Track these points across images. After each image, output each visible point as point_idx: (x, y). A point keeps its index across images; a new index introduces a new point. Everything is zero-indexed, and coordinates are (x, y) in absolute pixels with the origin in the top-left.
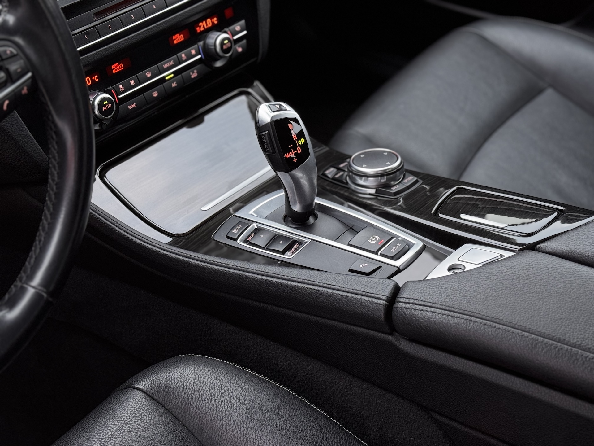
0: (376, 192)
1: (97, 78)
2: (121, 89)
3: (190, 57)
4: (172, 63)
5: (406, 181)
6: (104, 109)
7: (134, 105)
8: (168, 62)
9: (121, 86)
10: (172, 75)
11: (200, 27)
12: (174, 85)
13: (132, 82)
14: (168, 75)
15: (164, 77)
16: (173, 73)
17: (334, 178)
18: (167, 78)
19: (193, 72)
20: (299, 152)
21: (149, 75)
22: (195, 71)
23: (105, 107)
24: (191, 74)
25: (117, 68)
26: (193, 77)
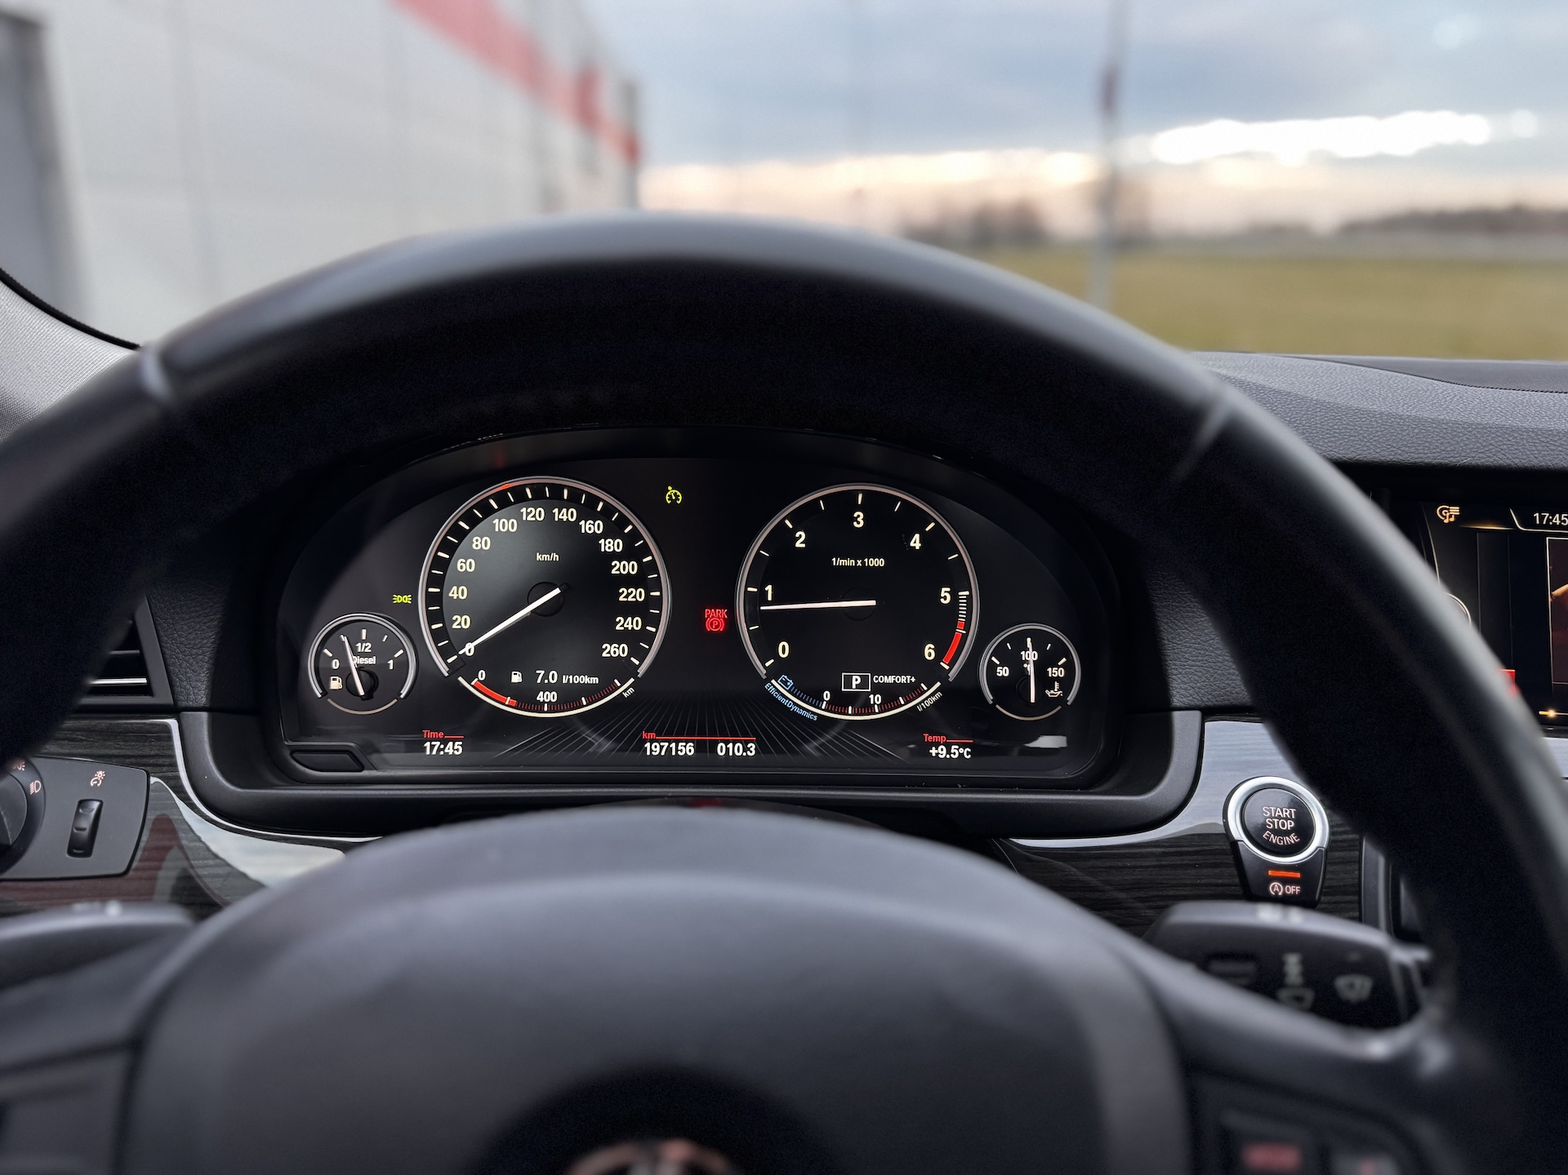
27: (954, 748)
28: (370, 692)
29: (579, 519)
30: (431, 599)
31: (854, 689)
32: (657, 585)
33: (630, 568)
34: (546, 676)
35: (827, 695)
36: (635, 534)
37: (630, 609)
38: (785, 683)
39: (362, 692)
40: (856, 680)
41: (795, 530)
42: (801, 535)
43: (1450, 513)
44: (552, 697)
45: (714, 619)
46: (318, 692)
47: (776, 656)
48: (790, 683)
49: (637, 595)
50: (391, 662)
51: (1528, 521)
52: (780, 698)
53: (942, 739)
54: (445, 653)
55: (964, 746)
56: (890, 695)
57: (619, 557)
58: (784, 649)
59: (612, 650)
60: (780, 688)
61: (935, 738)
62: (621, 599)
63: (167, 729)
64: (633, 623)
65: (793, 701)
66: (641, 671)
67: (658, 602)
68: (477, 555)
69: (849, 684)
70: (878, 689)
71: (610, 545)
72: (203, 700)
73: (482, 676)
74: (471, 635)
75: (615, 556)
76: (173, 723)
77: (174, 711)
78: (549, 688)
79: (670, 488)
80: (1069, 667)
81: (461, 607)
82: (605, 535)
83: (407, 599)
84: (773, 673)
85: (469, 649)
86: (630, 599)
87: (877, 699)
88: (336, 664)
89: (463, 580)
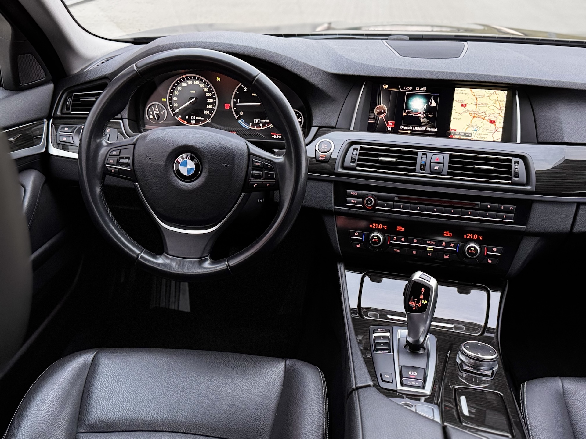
0: (460, 364)
1: (386, 228)
3: (448, 246)
4: (433, 243)
6: (373, 240)
7: (398, 251)
8: (432, 241)
9: (395, 238)
10: (433, 250)
11: (467, 236)
12: (430, 254)
13: (403, 239)
14: (430, 248)
15: (427, 248)
16: (434, 248)
18: (428, 249)
19: (446, 255)
20: (419, 306)
21: (415, 241)
22: (448, 256)
23: (375, 239)
24: (445, 255)
25: (400, 229)
26: (445, 257)
27: (277, 136)
28: (158, 118)
29: (199, 84)
30: (170, 100)
31: (257, 123)
32: (215, 98)
33: (210, 94)
34: (193, 117)
35: (251, 124)
36: (210, 88)
37: (210, 104)
38: (242, 121)
39: (156, 119)
40: (257, 120)
41: (244, 87)
42: (246, 88)
43: (386, 86)
44: (194, 122)
45: (227, 107)
46: (148, 118)
47: (240, 115)
48: (243, 121)
49: (211, 100)
50: (162, 113)
51: (403, 88)
52: (241, 124)
53: (275, 134)
54: (172, 111)
55: (279, 136)
56: (264, 124)
57: (208, 92)
58: (241, 113)
59: (206, 112)
60: (241, 122)
61: (273, 134)
62: (208, 101)
63: (119, 123)
64: (210, 107)
65: (244, 125)
66: (212, 117)
67: (215, 102)
68: (179, 91)
69: (255, 122)
70: (261, 122)
71: (206, 89)
72: (127, 117)
73: (180, 116)
74: (177, 108)
75: (207, 92)
76: (121, 121)
77: (121, 119)
78: (193, 120)
79: (218, 77)
80: (301, 119)
81: (176, 102)
82: (205, 87)
83: (165, 100)
84: (239, 118)
85: (177, 111)
86: (210, 101)
87: (261, 125)
88: (151, 113)
89: (176, 96)
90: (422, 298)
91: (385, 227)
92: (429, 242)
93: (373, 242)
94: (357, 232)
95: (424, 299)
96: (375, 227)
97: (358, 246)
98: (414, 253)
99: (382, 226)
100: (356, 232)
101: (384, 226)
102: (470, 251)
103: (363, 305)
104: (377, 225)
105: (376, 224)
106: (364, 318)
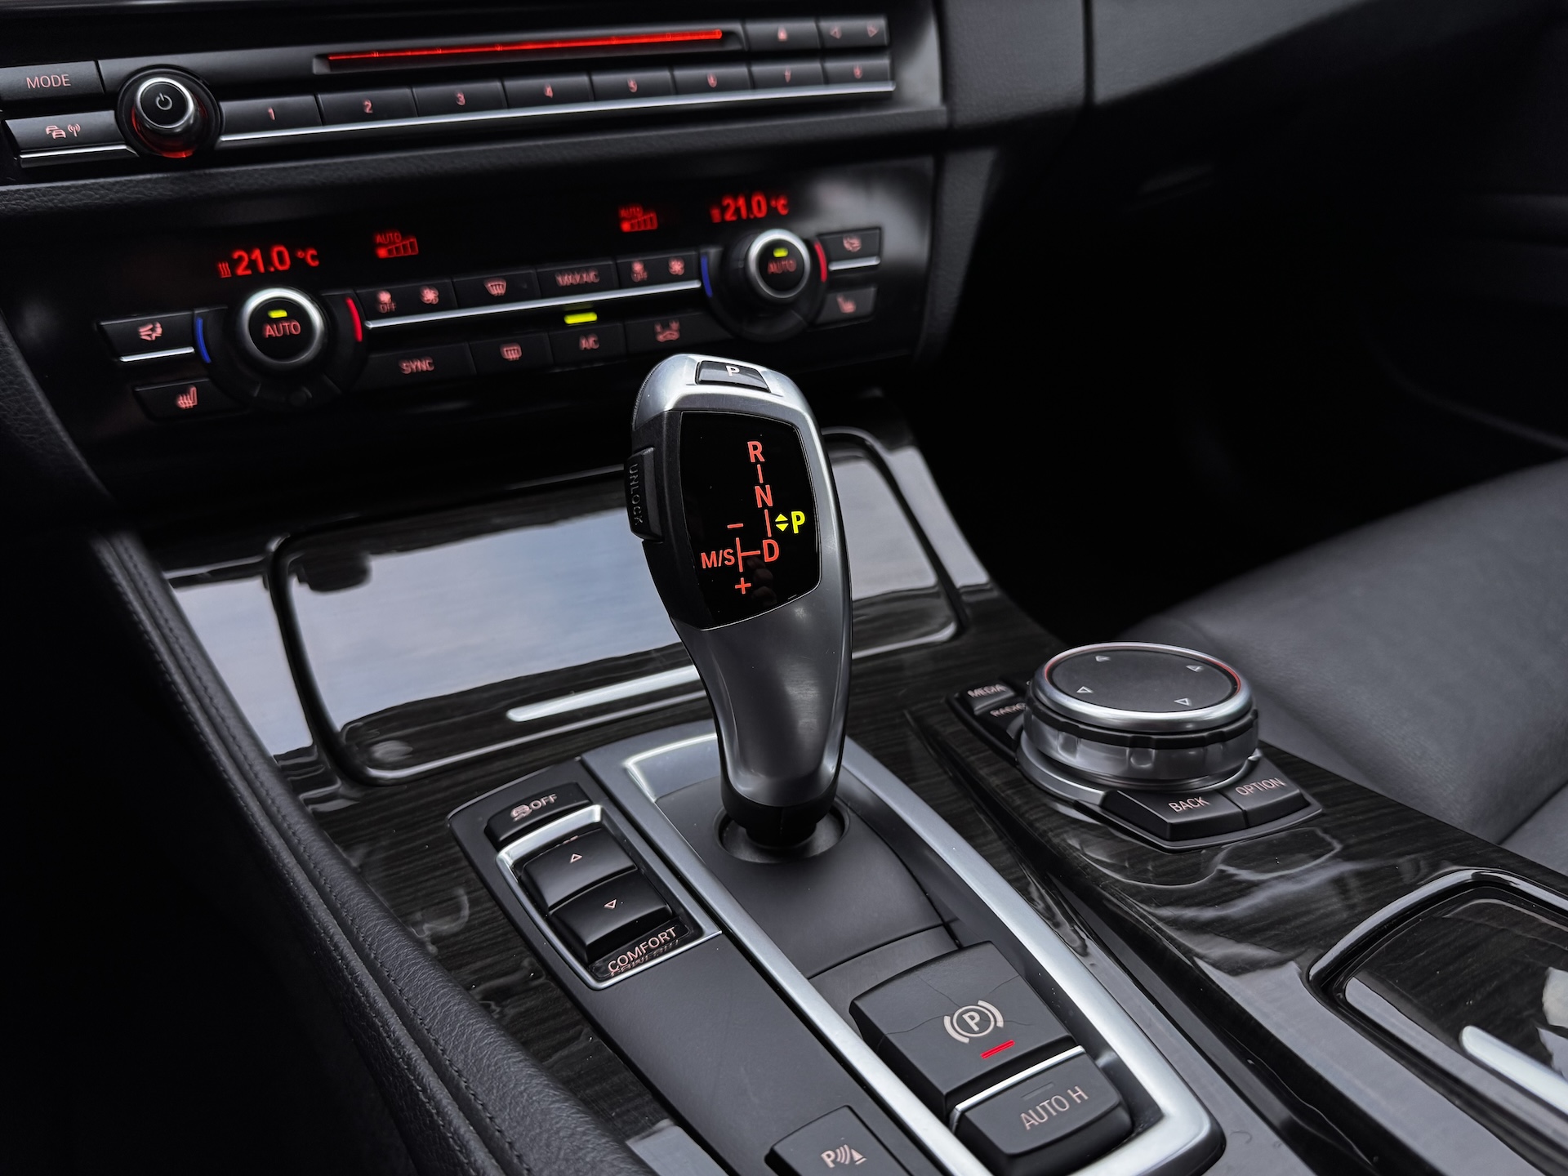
0: (1104, 804)
2: (386, 304)
3: (660, 275)
4: (590, 277)
5: (1248, 790)
6: (269, 331)
7: (423, 365)
8: (579, 271)
9: (385, 297)
10: (591, 317)
11: (724, 210)
12: (588, 343)
13: (430, 296)
14: (580, 310)
15: (564, 311)
16: (596, 308)
17: (985, 719)
18: (571, 320)
19: (666, 326)
20: (767, 559)
21: (497, 288)
22: (675, 325)
23: (275, 326)
24: (658, 328)
25: (395, 245)
26: (661, 338)
90: (770, 503)
91: (309, 256)
92: (565, 280)
93: (271, 346)
94: (153, 322)
95: (783, 506)
96: (247, 268)
97: (186, 402)
98: (512, 353)
99: (293, 257)
100: (144, 324)
101: (300, 254)
102: (773, 268)
103: (340, 716)
104: (257, 254)
105: (249, 252)
106: (375, 783)
